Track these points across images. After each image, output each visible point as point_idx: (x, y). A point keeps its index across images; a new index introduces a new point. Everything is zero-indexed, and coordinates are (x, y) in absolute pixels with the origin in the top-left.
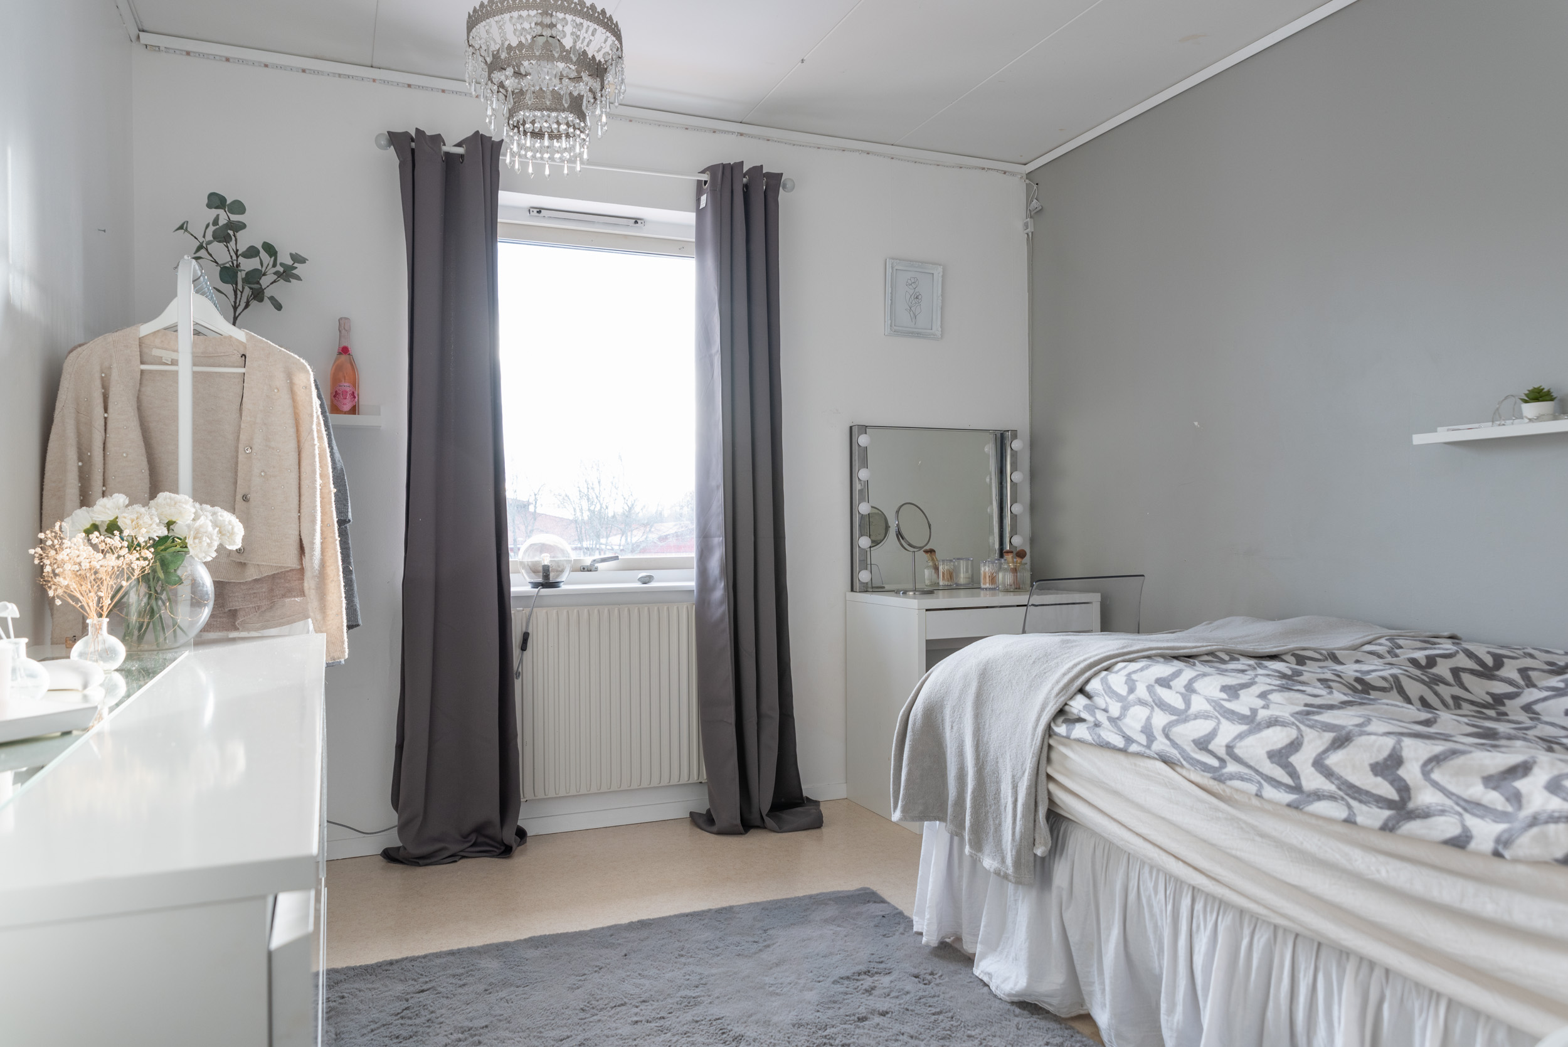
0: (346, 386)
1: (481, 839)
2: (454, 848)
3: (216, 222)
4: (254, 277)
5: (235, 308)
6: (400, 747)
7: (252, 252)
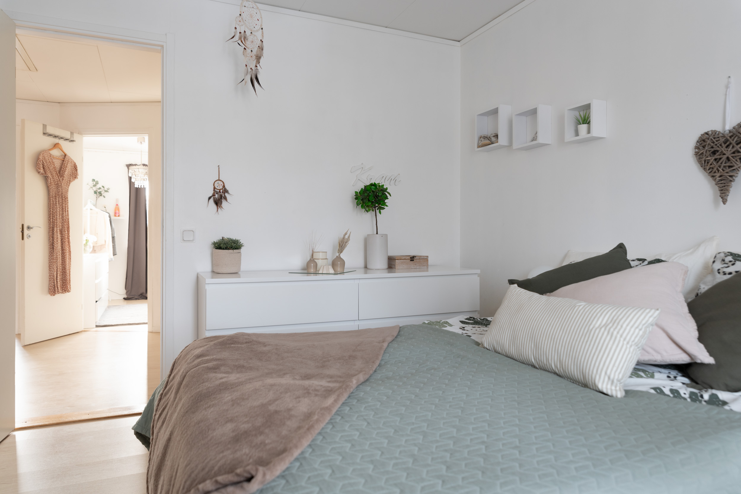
0: (117, 212)
1: (142, 296)
2: (137, 297)
3: (93, 183)
4: (100, 194)
5: (97, 198)
6: (126, 278)
7: (100, 188)
